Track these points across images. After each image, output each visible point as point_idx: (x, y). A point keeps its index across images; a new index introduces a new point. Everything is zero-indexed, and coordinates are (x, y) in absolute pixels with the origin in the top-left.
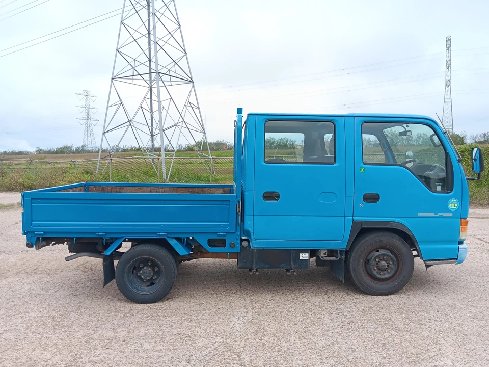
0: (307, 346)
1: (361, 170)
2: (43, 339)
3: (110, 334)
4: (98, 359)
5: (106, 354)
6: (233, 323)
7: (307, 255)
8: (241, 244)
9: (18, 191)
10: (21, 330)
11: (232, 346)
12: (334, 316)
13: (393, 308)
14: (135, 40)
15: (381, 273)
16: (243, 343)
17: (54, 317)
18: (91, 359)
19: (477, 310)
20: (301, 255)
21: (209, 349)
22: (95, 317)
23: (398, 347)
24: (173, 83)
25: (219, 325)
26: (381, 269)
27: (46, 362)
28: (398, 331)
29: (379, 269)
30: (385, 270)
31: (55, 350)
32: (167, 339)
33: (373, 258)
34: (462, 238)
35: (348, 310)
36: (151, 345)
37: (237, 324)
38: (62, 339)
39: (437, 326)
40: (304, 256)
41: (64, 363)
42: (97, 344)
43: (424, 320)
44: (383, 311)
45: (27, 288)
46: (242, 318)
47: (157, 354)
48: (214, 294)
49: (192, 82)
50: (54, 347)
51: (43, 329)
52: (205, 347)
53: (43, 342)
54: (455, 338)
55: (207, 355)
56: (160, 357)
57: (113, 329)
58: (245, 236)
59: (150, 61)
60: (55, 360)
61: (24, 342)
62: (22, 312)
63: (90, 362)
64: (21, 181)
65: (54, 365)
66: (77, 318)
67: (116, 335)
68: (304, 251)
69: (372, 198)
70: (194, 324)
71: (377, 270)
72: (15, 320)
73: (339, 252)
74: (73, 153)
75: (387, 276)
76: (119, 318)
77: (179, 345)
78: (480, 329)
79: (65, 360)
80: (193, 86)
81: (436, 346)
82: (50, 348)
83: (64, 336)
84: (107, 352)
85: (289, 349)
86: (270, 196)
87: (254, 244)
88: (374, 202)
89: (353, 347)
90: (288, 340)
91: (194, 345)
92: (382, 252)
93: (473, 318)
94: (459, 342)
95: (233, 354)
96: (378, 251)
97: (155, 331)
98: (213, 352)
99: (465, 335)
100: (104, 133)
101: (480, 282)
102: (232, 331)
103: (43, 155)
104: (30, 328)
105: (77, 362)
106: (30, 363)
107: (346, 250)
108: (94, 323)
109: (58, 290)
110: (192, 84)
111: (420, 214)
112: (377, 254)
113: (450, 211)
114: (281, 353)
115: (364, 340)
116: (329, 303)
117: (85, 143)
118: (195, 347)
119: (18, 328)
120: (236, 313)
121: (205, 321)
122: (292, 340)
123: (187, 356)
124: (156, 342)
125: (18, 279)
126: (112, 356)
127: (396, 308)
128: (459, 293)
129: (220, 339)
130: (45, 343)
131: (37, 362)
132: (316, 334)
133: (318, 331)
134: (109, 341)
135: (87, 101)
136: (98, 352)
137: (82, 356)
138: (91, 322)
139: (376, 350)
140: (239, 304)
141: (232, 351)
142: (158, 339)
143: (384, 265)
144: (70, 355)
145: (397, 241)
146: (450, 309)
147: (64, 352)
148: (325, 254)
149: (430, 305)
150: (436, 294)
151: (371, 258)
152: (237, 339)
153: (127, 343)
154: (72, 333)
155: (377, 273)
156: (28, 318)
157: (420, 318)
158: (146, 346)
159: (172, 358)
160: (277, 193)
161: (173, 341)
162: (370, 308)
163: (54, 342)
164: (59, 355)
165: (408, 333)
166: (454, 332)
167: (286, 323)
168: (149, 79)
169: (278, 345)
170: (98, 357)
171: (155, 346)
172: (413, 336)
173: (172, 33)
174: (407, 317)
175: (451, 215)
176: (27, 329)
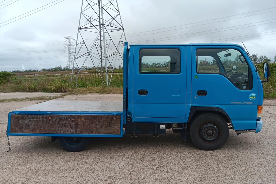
0: (155, 177)
1: (195, 77)
2: (15, 169)
3: (50, 168)
4: (39, 180)
5: (44, 178)
6: (118, 164)
7: (165, 126)
8: (127, 120)
9: (27, 91)
10: (5, 164)
11: (113, 176)
12: (177, 161)
13: (214, 158)
14: (91, 7)
15: (209, 137)
16: (119, 175)
17: (24, 158)
18: (35, 180)
19: (265, 160)
20: (161, 126)
21: (100, 177)
22: (45, 158)
23: (208, 180)
24: (112, 30)
25: (109, 165)
26: (209, 135)
27: (12, 181)
28: (212, 171)
29: (207, 135)
30: (211, 136)
31: (18, 175)
32: (79, 171)
33: (204, 128)
34: (259, 117)
35: (186, 158)
36: (69, 174)
37: (120, 164)
38: (24, 170)
39: (237, 169)
40: (163, 127)
41: (21, 182)
42: (41, 172)
43: (230, 165)
44: (207, 159)
45: (15, 143)
46: (124, 161)
47: (71, 179)
48: (113, 148)
49: (123, 29)
50: (18, 174)
51: (16, 164)
52: (98, 176)
53: (14, 171)
54: (245, 176)
55: (97, 181)
56: (72, 181)
57: (52, 165)
58: (129, 115)
59: (100, 18)
60: (16, 180)
61: (4, 171)
62: (9, 155)
63: (34, 182)
64: (29, 86)
65: (15, 183)
66: (35, 159)
67: (52, 168)
68: (163, 124)
69: (202, 93)
70: (96, 164)
71: (206, 136)
72: (4, 159)
73: (183, 125)
74: (62, 71)
75: (212, 139)
76: (57, 159)
77: (84, 175)
78: (263, 171)
79: (22, 181)
80: (124, 31)
81: (231, 180)
82: (16, 174)
83: (26, 168)
84: (45, 177)
85: (144, 179)
86: (142, 92)
87: (134, 120)
88: (203, 95)
89: (182, 179)
90: (146, 174)
91: (92, 175)
92: (209, 125)
93: (261, 165)
94: (247, 178)
95: (112, 181)
96: (207, 124)
97: (74, 167)
98: (101, 179)
99: (252, 174)
100: (75, 59)
101: (273, 144)
102: (115, 168)
103: (46, 72)
104: (10, 163)
105: (28, 182)
106: (3, 181)
107: (188, 123)
108: (43, 162)
109: (30, 144)
110: (123, 30)
111: (232, 103)
112: (206, 126)
113: (250, 101)
114: (139, 181)
115: (189, 175)
116: (177, 154)
117: (68, 65)
118: (93, 176)
119: (4, 163)
120: (122, 158)
121: (103, 162)
122: (148, 174)
123: (86, 181)
124: (73, 173)
125: (12, 138)
126: (47, 179)
127: (216, 157)
128: (258, 150)
129: (108, 172)
130: (15, 171)
131: (7, 181)
132: (163, 171)
133: (165, 170)
134: (48, 171)
135: (69, 41)
136: (40, 177)
137: (31, 179)
138: (42, 161)
139: (194, 181)
140: (125, 153)
141: (112, 179)
142: (74, 171)
143: (210, 133)
144: (25, 178)
145: (218, 119)
146: (249, 159)
147: (23, 176)
148: (176, 126)
149: (237, 157)
150: (243, 150)
151: (203, 129)
152: (117, 173)
153: (57, 173)
154: (30, 166)
155: (207, 137)
156: (10, 158)
157: (228, 164)
158: (67, 175)
159: (78, 181)
160: (146, 90)
161: (81, 172)
162: (200, 157)
163: (20, 171)
164: (19, 178)
165: (218, 172)
166: (246, 173)
167: (148, 164)
168: (99, 28)
169: (139, 177)
170: (39, 179)
171: (71, 175)
172: (220, 174)
173: (111, 2)
174: (221, 164)
175: (251, 103)
176: (8, 164)
